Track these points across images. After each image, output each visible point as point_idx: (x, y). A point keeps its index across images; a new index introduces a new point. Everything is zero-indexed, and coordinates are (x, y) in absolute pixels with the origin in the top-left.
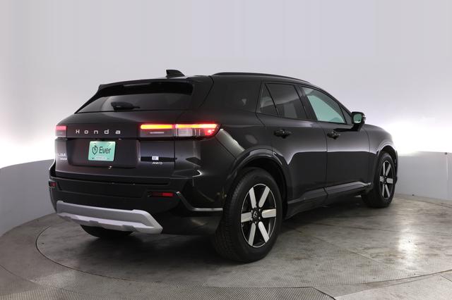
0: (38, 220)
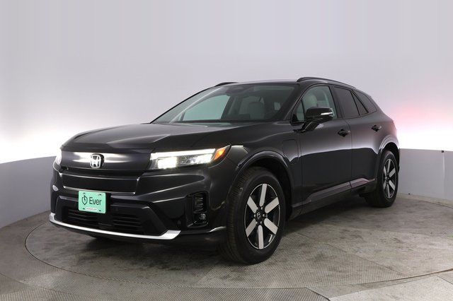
0: (27, 219)
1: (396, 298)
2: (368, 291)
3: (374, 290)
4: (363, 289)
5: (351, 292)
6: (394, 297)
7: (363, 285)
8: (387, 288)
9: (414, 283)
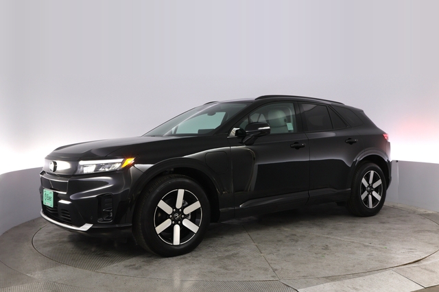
1: (356, 289)
2: (332, 283)
3: (337, 282)
4: (327, 282)
5: (317, 284)
6: (354, 288)
7: (327, 278)
8: (348, 280)
9: (372, 276)
